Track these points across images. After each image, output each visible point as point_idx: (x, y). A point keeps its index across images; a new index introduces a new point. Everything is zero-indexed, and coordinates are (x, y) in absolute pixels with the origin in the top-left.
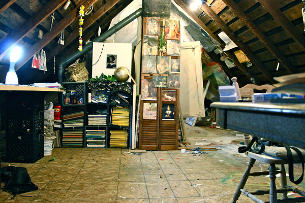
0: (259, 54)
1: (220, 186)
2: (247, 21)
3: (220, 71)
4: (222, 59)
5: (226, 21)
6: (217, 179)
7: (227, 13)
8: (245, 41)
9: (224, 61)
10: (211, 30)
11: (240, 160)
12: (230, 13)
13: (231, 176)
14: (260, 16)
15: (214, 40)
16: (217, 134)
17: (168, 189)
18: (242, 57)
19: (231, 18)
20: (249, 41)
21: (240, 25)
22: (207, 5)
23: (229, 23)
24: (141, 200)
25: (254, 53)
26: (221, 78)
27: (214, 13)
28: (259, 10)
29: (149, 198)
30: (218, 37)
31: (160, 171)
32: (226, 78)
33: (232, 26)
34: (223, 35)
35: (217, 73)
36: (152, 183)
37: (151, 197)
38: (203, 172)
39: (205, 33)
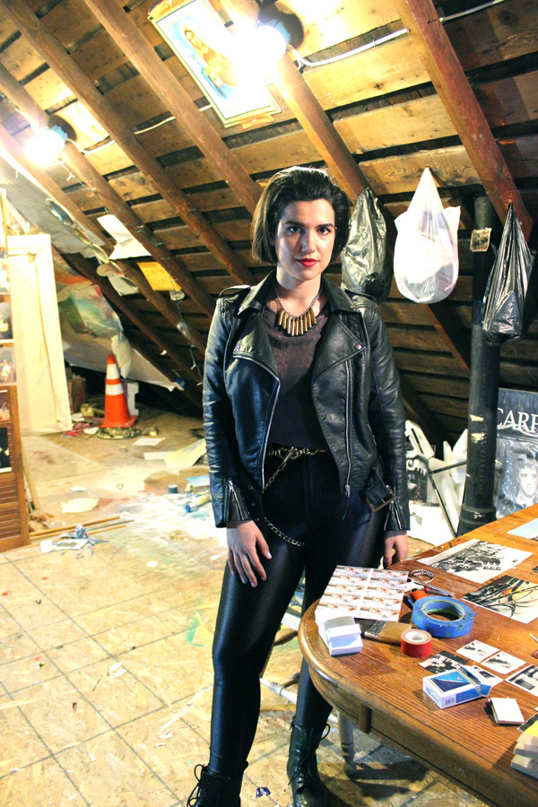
0: (206, 278)
1: (191, 658)
2: (189, 214)
3: (95, 298)
4: (101, 271)
5: (126, 194)
6: (173, 633)
7: (133, 180)
8: (172, 247)
9: (106, 278)
10: (78, 204)
11: (194, 552)
12: (143, 182)
13: (197, 615)
14: (221, 208)
15: (87, 232)
16: (100, 460)
17: (81, 703)
18: (159, 277)
19: (141, 191)
20: (183, 249)
21: (164, 213)
22: (75, 149)
23: (135, 202)
24: (37, 768)
25: (194, 275)
26: (97, 314)
27: (95, 171)
28: (223, 197)
29: (52, 755)
30: (98, 225)
31: (25, 641)
32: (110, 317)
33: (143, 209)
34: (111, 223)
35: (85, 300)
36: (31, 695)
37: (55, 750)
38: (130, 616)
39: (58, 209)
